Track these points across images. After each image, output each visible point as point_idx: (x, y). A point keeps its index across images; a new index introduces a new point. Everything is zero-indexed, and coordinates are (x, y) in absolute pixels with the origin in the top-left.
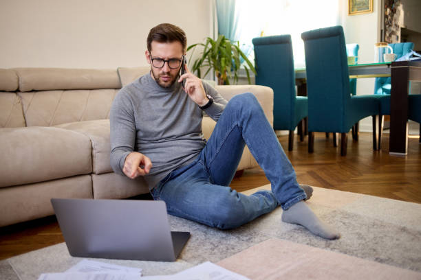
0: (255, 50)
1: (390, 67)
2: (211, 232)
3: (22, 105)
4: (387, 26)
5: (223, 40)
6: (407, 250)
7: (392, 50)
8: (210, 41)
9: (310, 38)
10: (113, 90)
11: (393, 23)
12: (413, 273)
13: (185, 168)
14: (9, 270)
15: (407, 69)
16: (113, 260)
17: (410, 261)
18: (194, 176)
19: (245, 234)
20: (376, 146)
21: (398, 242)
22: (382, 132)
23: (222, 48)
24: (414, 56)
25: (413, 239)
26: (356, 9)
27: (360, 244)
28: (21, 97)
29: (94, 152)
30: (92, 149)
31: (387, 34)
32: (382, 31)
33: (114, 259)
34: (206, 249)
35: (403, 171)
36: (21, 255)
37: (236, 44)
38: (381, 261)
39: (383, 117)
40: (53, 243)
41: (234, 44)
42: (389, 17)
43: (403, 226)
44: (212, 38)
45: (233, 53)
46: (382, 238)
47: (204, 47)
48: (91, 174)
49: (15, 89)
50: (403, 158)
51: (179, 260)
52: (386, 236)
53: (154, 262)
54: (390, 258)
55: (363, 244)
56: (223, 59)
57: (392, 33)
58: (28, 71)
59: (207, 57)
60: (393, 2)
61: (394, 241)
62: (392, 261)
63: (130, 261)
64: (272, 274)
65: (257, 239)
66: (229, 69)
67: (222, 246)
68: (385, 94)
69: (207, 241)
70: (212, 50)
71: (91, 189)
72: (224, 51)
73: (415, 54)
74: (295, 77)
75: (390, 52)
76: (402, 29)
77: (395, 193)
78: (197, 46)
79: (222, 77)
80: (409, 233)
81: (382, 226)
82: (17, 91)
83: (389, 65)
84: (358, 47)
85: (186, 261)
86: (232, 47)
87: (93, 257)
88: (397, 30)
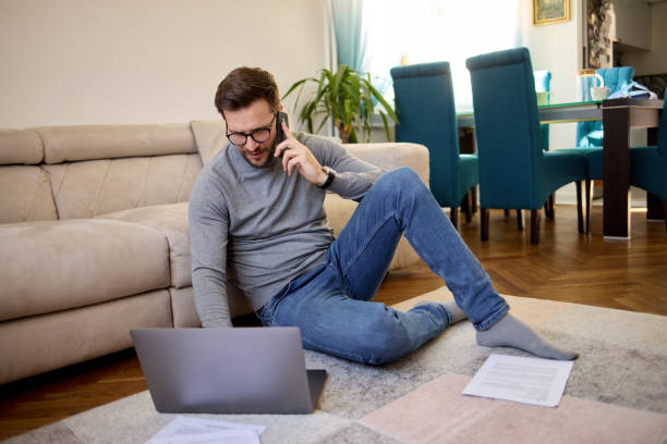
0: (395, 86)
1: (601, 107)
2: (356, 369)
3: (51, 184)
4: (592, 41)
5: (346, 73)
6: (641, 383)
7: (602, 79)
8: (327, 74)
9: (479, 66)
10: (185, 157)
11: (601, 35)
12: (655, 415)
13: (310, 275)
14: (70, 436)
15: (627, 111)
16: (221, 416)
17: (648, 400)
18: (325, 288)
19: (407, 370)
20: (583, 226)
21: (628, 372)
22: (592, 203)
23: (344, 84)
24: (634, 89)
25: (649, 367)
26: (543, 16)
27: (574, 378)
28: (47, 172)
29: (173, 255)
30: (169, 250)
31: (593, 54)
32: (584, 49)
33: (223, 413)
34: (354, 394)
35: (624, 265)
36: (82, 414)
37: (366, 78)
38: (607, 400)
39: (592, 183)
40: (125, 394)
41: (362, 77)
42: (595, 28)
43: (633, 348)
44: (328, 68)
45: (361, 91)
46: (604, 367)
47: (317, 84)
48: (168, 288)
49: (40, 160)
50: (625, 244)
51: (318, 412)
52: (610, 364)
53: (282, 416)
54: (619, 396)
55: (580, 378)
56: (347, 102)
57: (601, 51)
58: (57, 131)
59: (323, 98)
60: (600, 5)
61: (623, 371)
62: (623, 399)
63: (245, 416)
64: (454, 426)
65: (425, 376)
66: (357, 116)
67: (375, 389)
68: (592, 146)
69: (354, 381)
70: (330, 87)
71: (169, 310)
72: (348, 88)
73: (637, 86)
74: (457, 126)
75: (599, 84)
76: (614, 43)
77: (618, 300)
78: (307, 83)
79: (345, 129)
80: (642, 358)
81: (604, 349)
82: (42, 163)
83: (598, 104)
84: (550, 75)
85: (328, 412)
86: (361, 82)
87: (191, 413)
88: (607, 46)
